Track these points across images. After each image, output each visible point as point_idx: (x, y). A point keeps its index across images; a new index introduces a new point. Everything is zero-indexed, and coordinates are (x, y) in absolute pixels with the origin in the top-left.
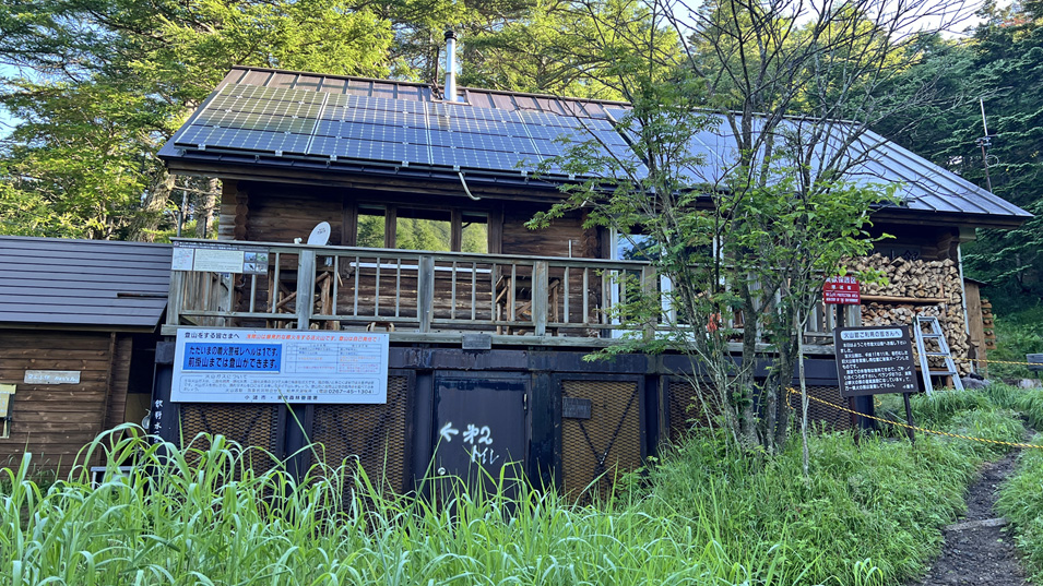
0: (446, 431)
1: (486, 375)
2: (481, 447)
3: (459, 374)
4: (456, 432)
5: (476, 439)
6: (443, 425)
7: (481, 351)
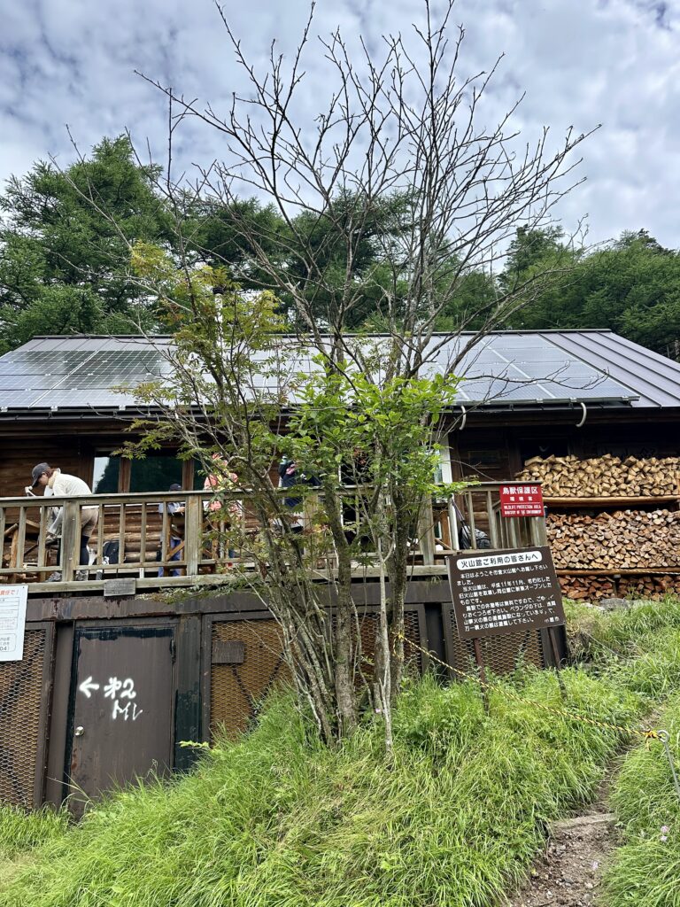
0: (86, 687)
1: (131, 622)
2: (123, 703)
3: (102, 624)
4: (96, 687)
5: (118, 693)
6: (84, 679)
7: (125, 597)
